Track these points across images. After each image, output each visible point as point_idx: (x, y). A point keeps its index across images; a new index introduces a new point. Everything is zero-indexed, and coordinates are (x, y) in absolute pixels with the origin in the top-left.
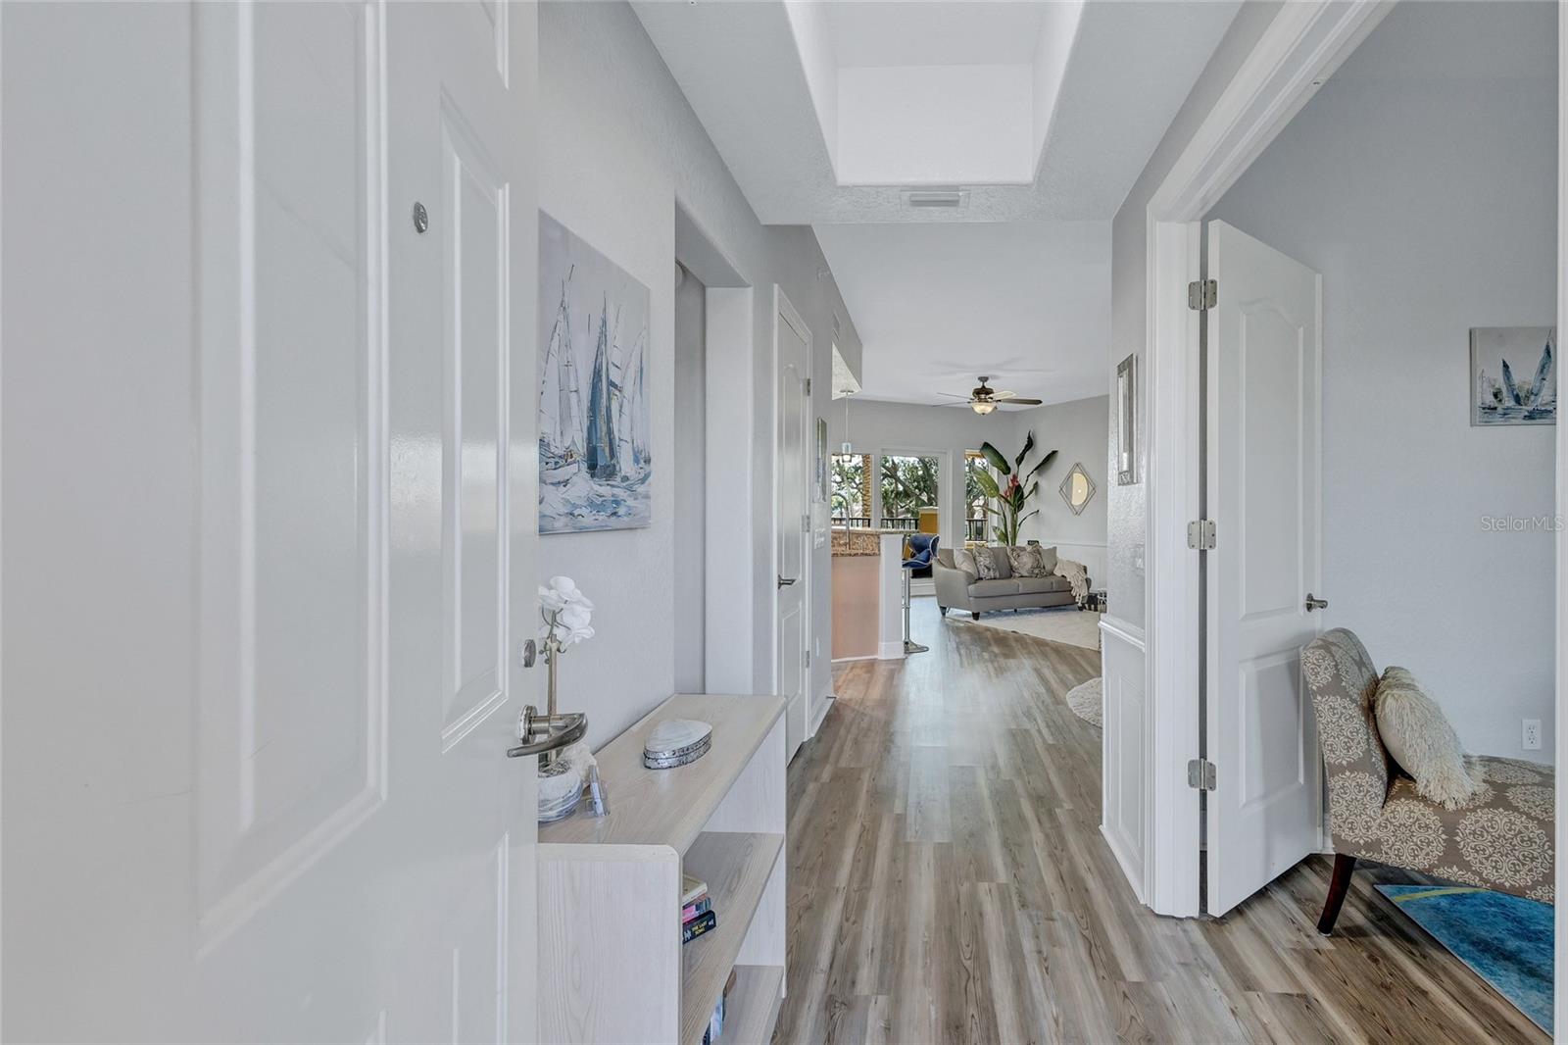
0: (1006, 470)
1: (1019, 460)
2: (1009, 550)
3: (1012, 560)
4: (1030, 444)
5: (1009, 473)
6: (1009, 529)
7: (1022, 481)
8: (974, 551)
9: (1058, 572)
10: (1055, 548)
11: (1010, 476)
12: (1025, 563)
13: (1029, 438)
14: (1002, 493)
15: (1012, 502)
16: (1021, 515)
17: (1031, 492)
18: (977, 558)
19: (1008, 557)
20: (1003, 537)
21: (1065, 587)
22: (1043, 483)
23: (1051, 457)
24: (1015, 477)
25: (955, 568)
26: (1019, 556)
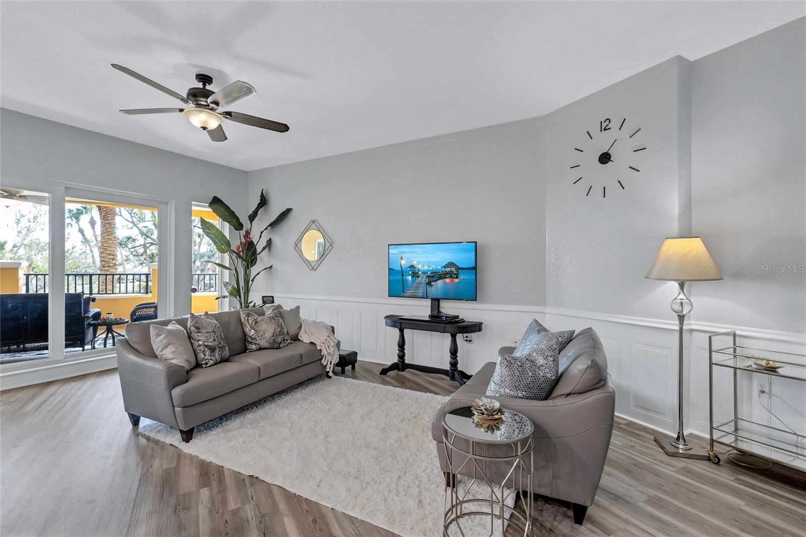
0: (238, 226)
1: (252, 217)
2: (243, 316)
3: (247, 329)
4: (263, 202)
5: (242, 229)
6: (242, 284)
7: (254, 237)
8: (189, 324)
9: (305, 338)
10: (298, 307)
11: (243, 232)
12: (265, 332)
13: (262, 196)
14: (234, 248)
15: (245, 258)
16: (254, 270)
17: (264, 249)
18: (195, 335)
19: (242, 324)
20: (235, 293)
21: (315, 355)
22: (277, 240)
23: (286, 213)
24: (248, 233)
25: (155, 357)
26: (256, 322)
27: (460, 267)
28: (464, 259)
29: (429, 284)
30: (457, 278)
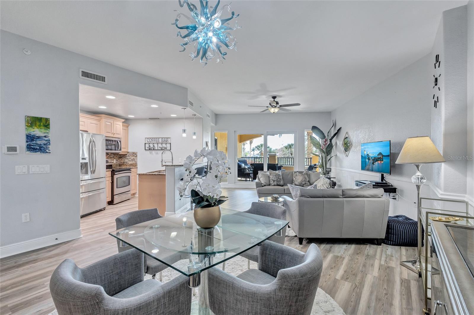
0: (324, 137)
1: (329, 133)
3: (294, 178)
12: (298, 179)
14: (321, 147)
15: (325, 151)
16: (329, 156)
17: (334, 146)
20: (321, 166)
23: (340, 130)
24: (326, 140)
26: (296, 176)
27: (384, 155)
28: (385, 151)
29: (373, 163)
30: (382, 161)
